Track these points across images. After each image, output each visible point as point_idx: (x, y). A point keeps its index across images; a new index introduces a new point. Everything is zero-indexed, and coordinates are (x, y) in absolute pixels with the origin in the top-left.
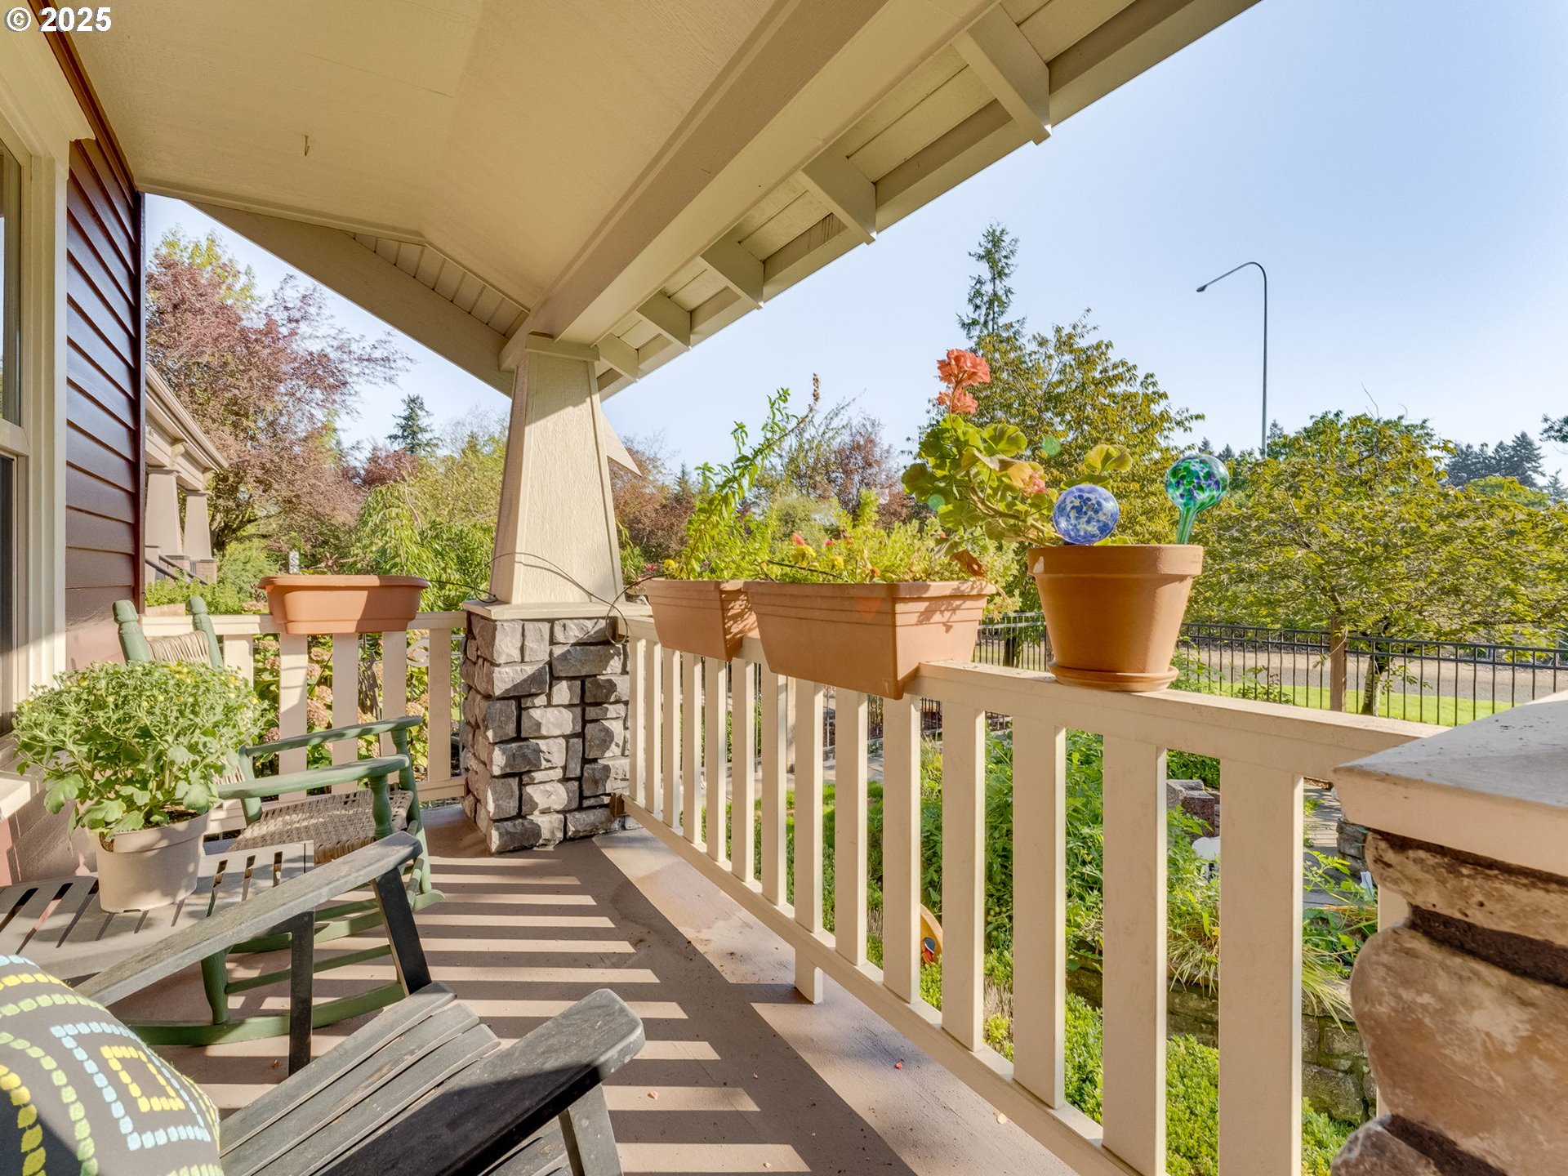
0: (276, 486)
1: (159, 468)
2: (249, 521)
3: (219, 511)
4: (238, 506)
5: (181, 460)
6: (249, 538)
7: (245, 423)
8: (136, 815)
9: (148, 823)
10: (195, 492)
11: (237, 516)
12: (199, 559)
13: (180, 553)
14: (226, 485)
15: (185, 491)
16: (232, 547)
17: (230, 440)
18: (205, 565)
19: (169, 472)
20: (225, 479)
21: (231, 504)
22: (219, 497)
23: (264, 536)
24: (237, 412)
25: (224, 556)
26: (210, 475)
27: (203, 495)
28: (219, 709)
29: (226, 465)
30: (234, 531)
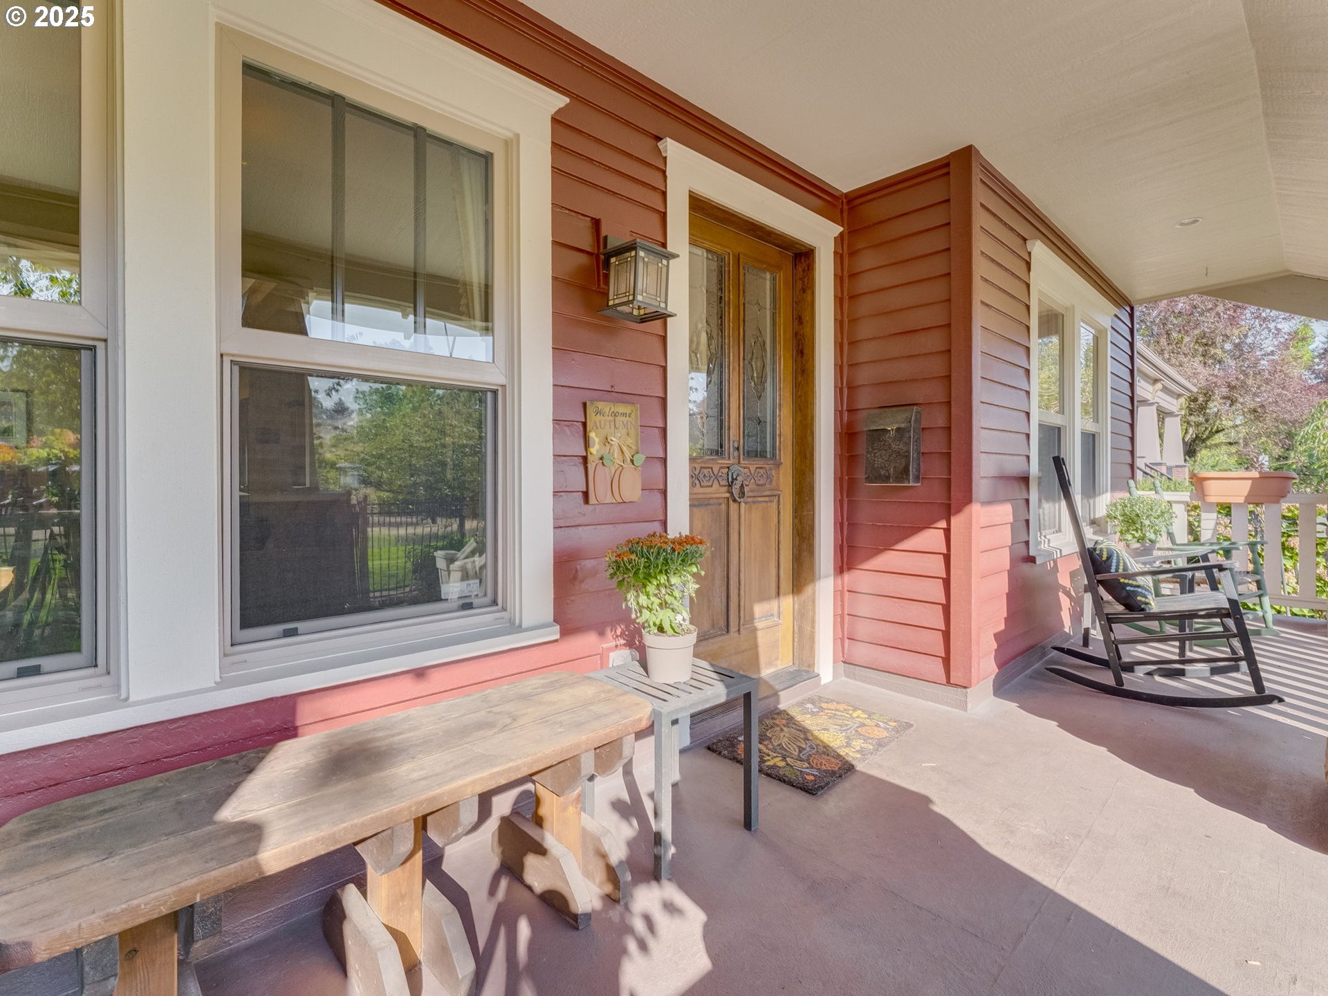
0: (1241, 400)
1: (1145, 402)
2: (1218, 432)
3: (1191, 426)
4: (1207, 421)
5: (1160, 394)
6: (1216, 446)
7: (1213, 351)
8: (1136, 540)
9: (1138, 541)
10: (1171, 414)
11: (1206, 428)
12: (1174, 464)
13: (1159, 460)
14: (1197, 405)
15: (1163, 414)
16: (1203, 454)
17: (1200, 368)
18: (1179, 469)
19: (1152, 404)
20: (1195, 400)
21: (1201, 419)
22: (1191, 415)
23: (1231, 444)
24: (1206, 343)
25: (1195, 461)
26: (1182, 400)
27: (1177, 415)
28: (1159, 511)
29: (1195, 390)
30: (1204, 441)
